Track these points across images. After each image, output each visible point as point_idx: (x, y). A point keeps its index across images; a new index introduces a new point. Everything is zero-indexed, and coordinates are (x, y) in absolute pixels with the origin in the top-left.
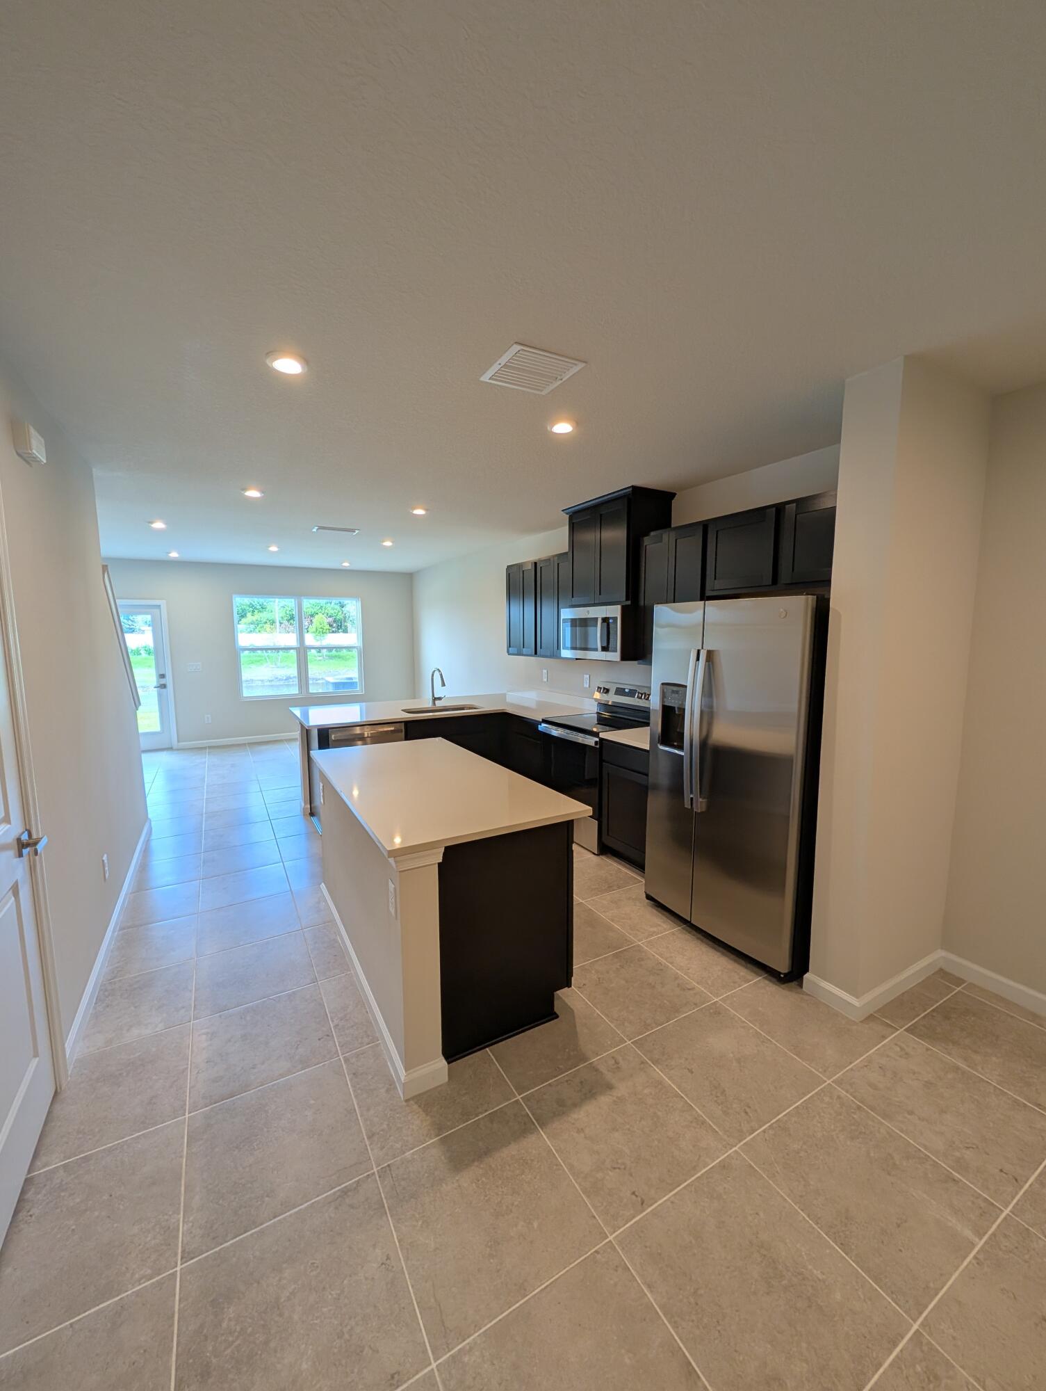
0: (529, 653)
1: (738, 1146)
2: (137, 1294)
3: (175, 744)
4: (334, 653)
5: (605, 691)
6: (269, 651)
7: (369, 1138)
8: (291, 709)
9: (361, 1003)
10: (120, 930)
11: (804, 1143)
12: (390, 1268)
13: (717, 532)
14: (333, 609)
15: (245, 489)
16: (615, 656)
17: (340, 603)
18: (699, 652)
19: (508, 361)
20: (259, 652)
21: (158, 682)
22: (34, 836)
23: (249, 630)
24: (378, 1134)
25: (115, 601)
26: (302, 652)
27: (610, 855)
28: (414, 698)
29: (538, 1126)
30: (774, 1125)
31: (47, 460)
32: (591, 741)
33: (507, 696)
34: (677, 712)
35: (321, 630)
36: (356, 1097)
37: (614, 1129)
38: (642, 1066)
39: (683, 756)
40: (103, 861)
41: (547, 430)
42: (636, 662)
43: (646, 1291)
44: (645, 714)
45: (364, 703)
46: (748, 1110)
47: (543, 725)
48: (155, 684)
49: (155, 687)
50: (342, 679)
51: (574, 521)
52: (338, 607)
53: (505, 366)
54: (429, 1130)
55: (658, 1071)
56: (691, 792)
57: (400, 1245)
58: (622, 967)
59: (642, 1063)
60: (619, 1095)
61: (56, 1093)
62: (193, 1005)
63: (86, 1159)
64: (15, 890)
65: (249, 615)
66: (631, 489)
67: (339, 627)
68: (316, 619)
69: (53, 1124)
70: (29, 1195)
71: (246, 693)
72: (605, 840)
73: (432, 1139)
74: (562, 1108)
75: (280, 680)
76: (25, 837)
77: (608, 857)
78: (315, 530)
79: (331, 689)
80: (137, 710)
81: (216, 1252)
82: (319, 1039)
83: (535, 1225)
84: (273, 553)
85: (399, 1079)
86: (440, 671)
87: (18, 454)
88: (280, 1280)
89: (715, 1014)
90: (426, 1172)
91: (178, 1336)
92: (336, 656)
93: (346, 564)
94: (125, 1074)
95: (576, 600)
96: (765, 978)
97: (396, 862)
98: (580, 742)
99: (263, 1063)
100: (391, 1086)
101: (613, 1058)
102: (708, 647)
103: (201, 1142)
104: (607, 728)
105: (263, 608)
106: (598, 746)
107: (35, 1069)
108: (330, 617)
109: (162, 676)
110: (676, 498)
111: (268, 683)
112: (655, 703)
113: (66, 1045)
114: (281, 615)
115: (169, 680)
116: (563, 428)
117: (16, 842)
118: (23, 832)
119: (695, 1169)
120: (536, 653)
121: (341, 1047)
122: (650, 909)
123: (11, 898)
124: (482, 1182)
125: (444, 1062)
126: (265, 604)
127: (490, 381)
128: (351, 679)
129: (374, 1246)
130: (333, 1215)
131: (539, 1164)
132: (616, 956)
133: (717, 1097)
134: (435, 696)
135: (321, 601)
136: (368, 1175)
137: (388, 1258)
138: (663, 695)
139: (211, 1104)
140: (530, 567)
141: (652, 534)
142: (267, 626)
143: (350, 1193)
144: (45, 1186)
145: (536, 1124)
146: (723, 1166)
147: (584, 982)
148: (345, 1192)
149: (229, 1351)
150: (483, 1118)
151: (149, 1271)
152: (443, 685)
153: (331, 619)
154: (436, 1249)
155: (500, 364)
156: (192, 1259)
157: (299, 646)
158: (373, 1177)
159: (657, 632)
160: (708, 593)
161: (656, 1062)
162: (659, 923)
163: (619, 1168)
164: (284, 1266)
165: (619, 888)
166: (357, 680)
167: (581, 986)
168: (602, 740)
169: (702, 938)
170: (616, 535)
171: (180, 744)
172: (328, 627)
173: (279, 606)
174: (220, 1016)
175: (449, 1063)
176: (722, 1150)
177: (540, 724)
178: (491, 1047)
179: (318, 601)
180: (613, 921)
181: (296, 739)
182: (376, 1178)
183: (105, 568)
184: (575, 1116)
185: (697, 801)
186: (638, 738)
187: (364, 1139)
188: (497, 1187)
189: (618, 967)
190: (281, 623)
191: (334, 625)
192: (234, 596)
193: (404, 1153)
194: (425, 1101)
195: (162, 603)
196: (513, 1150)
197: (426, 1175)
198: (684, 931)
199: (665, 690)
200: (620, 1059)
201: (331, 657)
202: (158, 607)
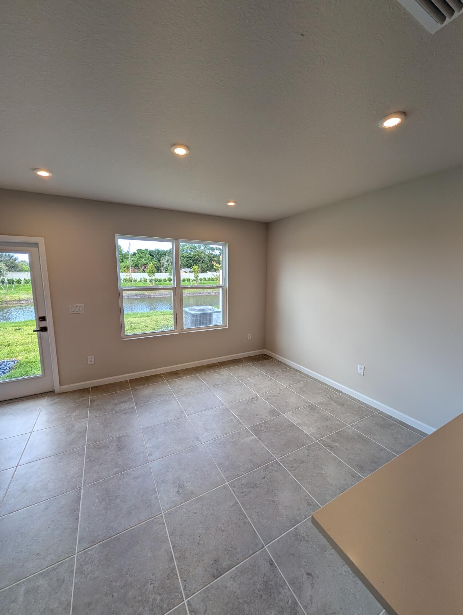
21: (38, 325)
35: (152, 271)
49: (34, 331)
67: (159, 270)
109: (43, 319)
115: (49, 323)
172: (155, 270)
195: (41, 241)
202: (36, 245)
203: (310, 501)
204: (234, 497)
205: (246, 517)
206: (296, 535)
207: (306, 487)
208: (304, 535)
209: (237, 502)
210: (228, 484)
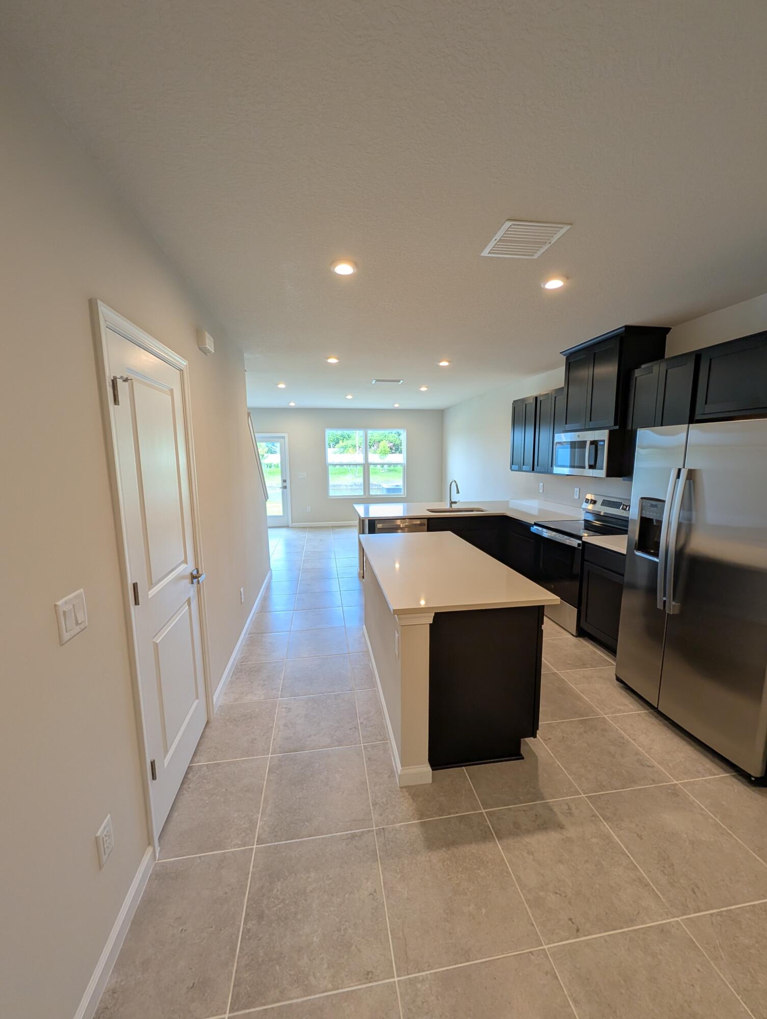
0: (528, 470)
1: (681, 918)
2: (233, 853)
3: (290, 524)
4: (392, 467)
5: (593, 502)
6: (351, 466)
7: (373, 805)
8: (354, 505)
9: (380, 712)
10: (249, 634)
11: (757, 942)
12: (376, 899)
13: (711, 360)
14: (393, 437)
15: (328, 358)
16: (601, 473)
17: (398, 432)
18: (679, 470)
19: (502, 237)
20: (345, 466)
21: (282, 485)
22: (200, 573)
23: (340, 452)
24: (380, 804)
25: (254, 435)
26: (366, 466)
27: (587, 638)
28: (441, 501)
29: (496, 838)
30: (724, 913)
31: (215, 350)
32: (575, 543)
33: (510, 503)
34: (655, 524)
35: (384, 452)
36: (368, 774)
37: (560, 861)
38: (593, 818)
39: (657, 563)
40: (241, 592)
41: (541, 287)
42: (621, 479)
43: (571, 1003)
44: (624, 523)
45: (406, 504)
46: (696, 890)
47: (535, 527)
48: (280, 486)
49: (280, 488)
50: (393, 486)
51: (570, 361)
52: (396, 436)
53: (500, 240)
54: (414, 814)
55: (607, 826)
56: (665, 596)
57: (384, 886)
58: (585, 732)
59: (593, 816)
60: (569, 836)
61: (208, 723)
62: (281, 688)
63: (218, 765)
64: (189, 602)
65: (341, 442)
66: (624, 329)
67: (397, 450)
68: (382, 444)
69: (204, 739)
70: (190, 776)
71: (332, 493)
72: (585, 626)
73: (414, 820)
74: (517, 830)
75: (357, 485)
76: (195, 573)
77: (585, 640)
78: (373, 382)
79: (385, 493)
80: (266, 501)
81: (275, 845)
82: (350, 729)
83: (484, 911)
84: (350, 400)
85: (397, 772)
86: (456, 482)
87: (200, 349)
88: (308, 878)
89: (673, 795)
90: (408, 842)
91: (250, 888)
92: (393, 470)
93: (397, 405)
94: (241, 721)
95: (568, 427)
96: (734, 776)
97: (399, 619)
98: (567, 543)
99: (315, 735)
100: (392, 774)
101: (567, 804)
102: (689, 466)
103: (275, 774)
104: (591, 532)
105: (349, 437)
106: (580, 548)
107: (196, 705)
108: (391, 442)
109: (285, 481)
110: (670, 333)
111: (350, 487)
112: (634, 514)
113: (214, 697)
114: (360, 442)
115: (288, 484)
116: (554, 284)
117: (190, 575)
118: (194, 570)
119: (632, 922)
120: (533, 470)
121: (363, 738)
122: (620, 689)
123: (186, 607)
124: (447, 864)
125: (429, 769)
126: (350, 434)
127: (489, 255)
128: (398, 486)
129: (367, 879)
130: (344, 848)
131: (493, 867)
132: (582, 722)
133: (664, 867)
134: (452, 501)
135: (386, 431)
136: (369, 830)
137: (375, 891)
138: (642, 508)
139: (283, 753)
140: (531, 401)
141: (643, 366)
142: (350, 450)
143: (357, 838)
144: (197, 773)
145: (494, 835)
146: (662, 930)
147: (550, 737)
148: (353, 836)
149: (275, 909)
150: (453, 817)
151: (240, 842)
152: (458, 492)
153: (391, 444)
154: (408, 899)
155: (496, 240)
156: (262, 844)
157: (364, 463)
158: (372, 833)
159: (639, 453)
160: (697, 418)
161: (607, 819)
162: (626, 703)
163: (560, 894)
164: (312, 870)
165: (592, 667)
166: (402, 487)
167: (547, 739)
168: (584, 543)
169: (669, 725)
170: (608, 371)
171: (293, 524)
172: (389, 449)
173: (357, 436)
174: (295, 699)
175: (433, 770)
176: (662, 915)
177: (532, 525)
178: (467, 767)
179: (383, 432)
180: (582, 693)
181: (355, 526)
182: (374, 834)
183: (249, 414)
184: (527, 840)
185: (670, 604)
186: (617, 544)
187: (370, 804)
188: (458, 872)
189: (583, 732)
190: (360, 447)
191: (394, 448)
192: (326, 429)
193: (395, 823)
194: (414, 792)
195: (286, 435)
196: (473, 848)
197: (408, 844)
198: (651, 715)
199: (644, 504)
200: (573, 807)
201: (390, 471)
202: (284, 437)
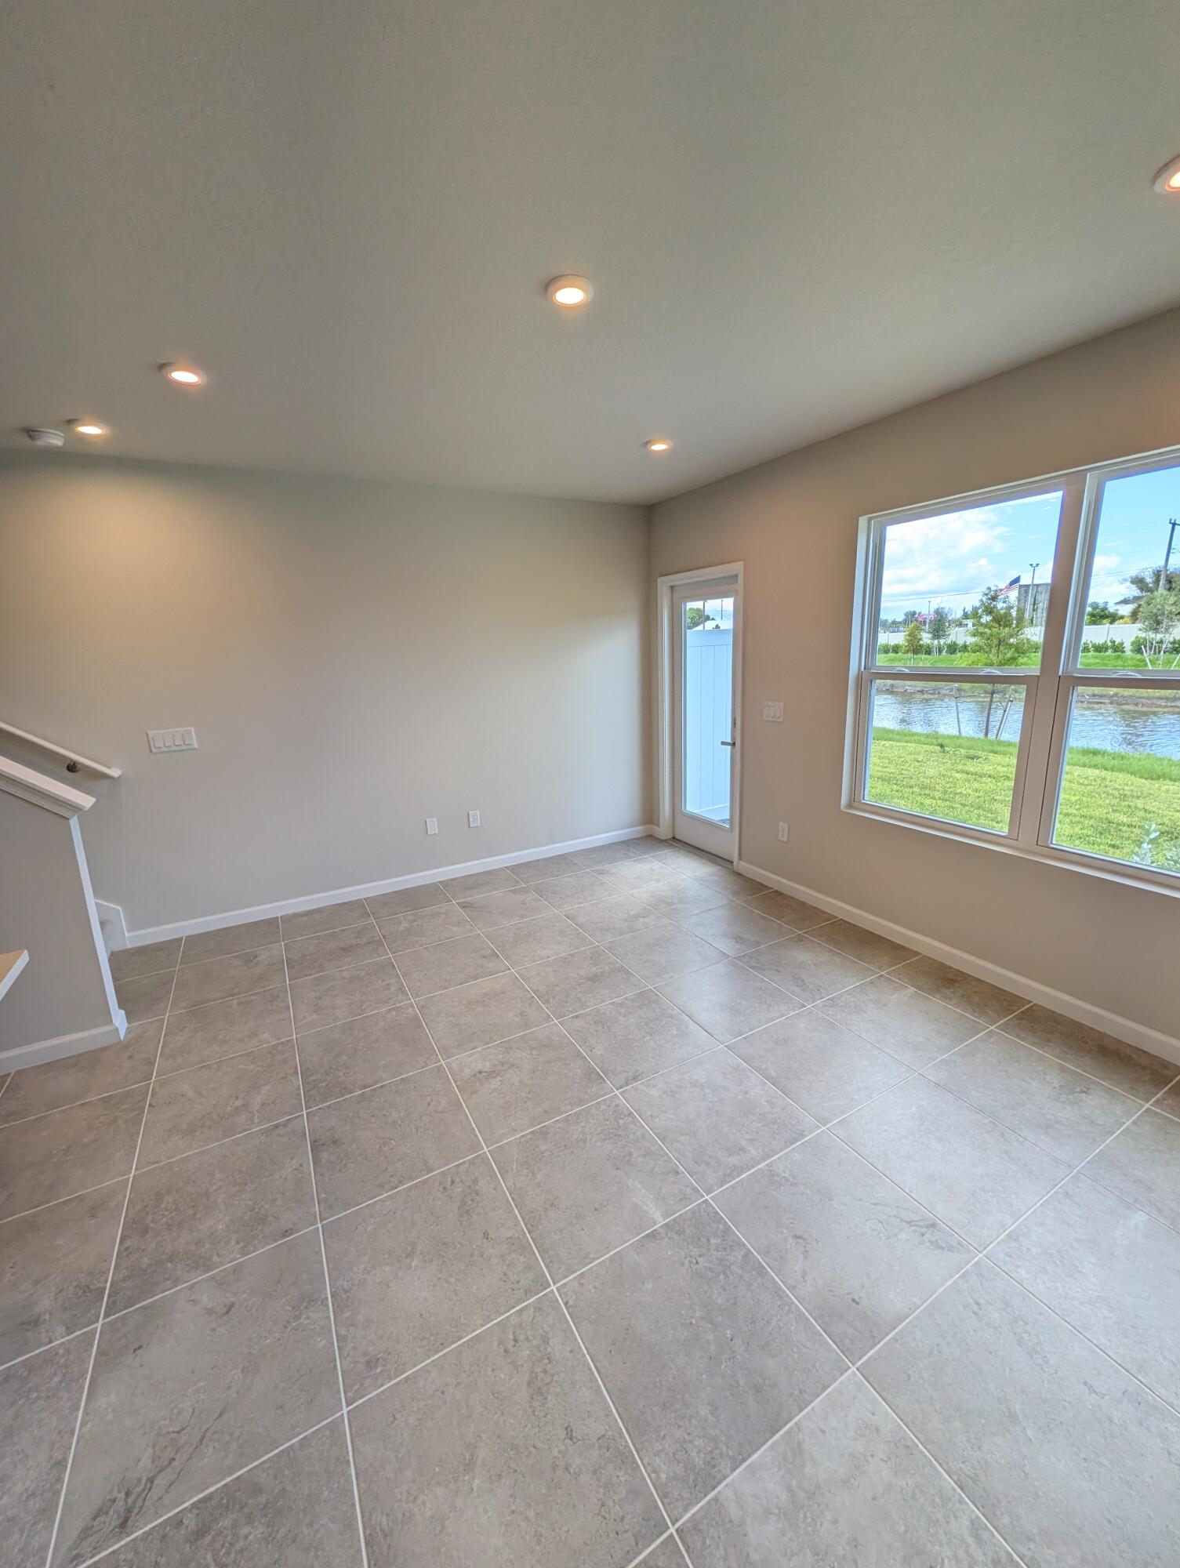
3: (735, 861)
115: (737, 735)
171: (741, 863)
202: (736, 578)
203: (379, 1370)
204: (446, 1165)
205: (392, 1190)
206: (312, 1299)
207: (429, 1372)
208: (301, 1321)
209: (432, 1172)
210: (482, 1152)
